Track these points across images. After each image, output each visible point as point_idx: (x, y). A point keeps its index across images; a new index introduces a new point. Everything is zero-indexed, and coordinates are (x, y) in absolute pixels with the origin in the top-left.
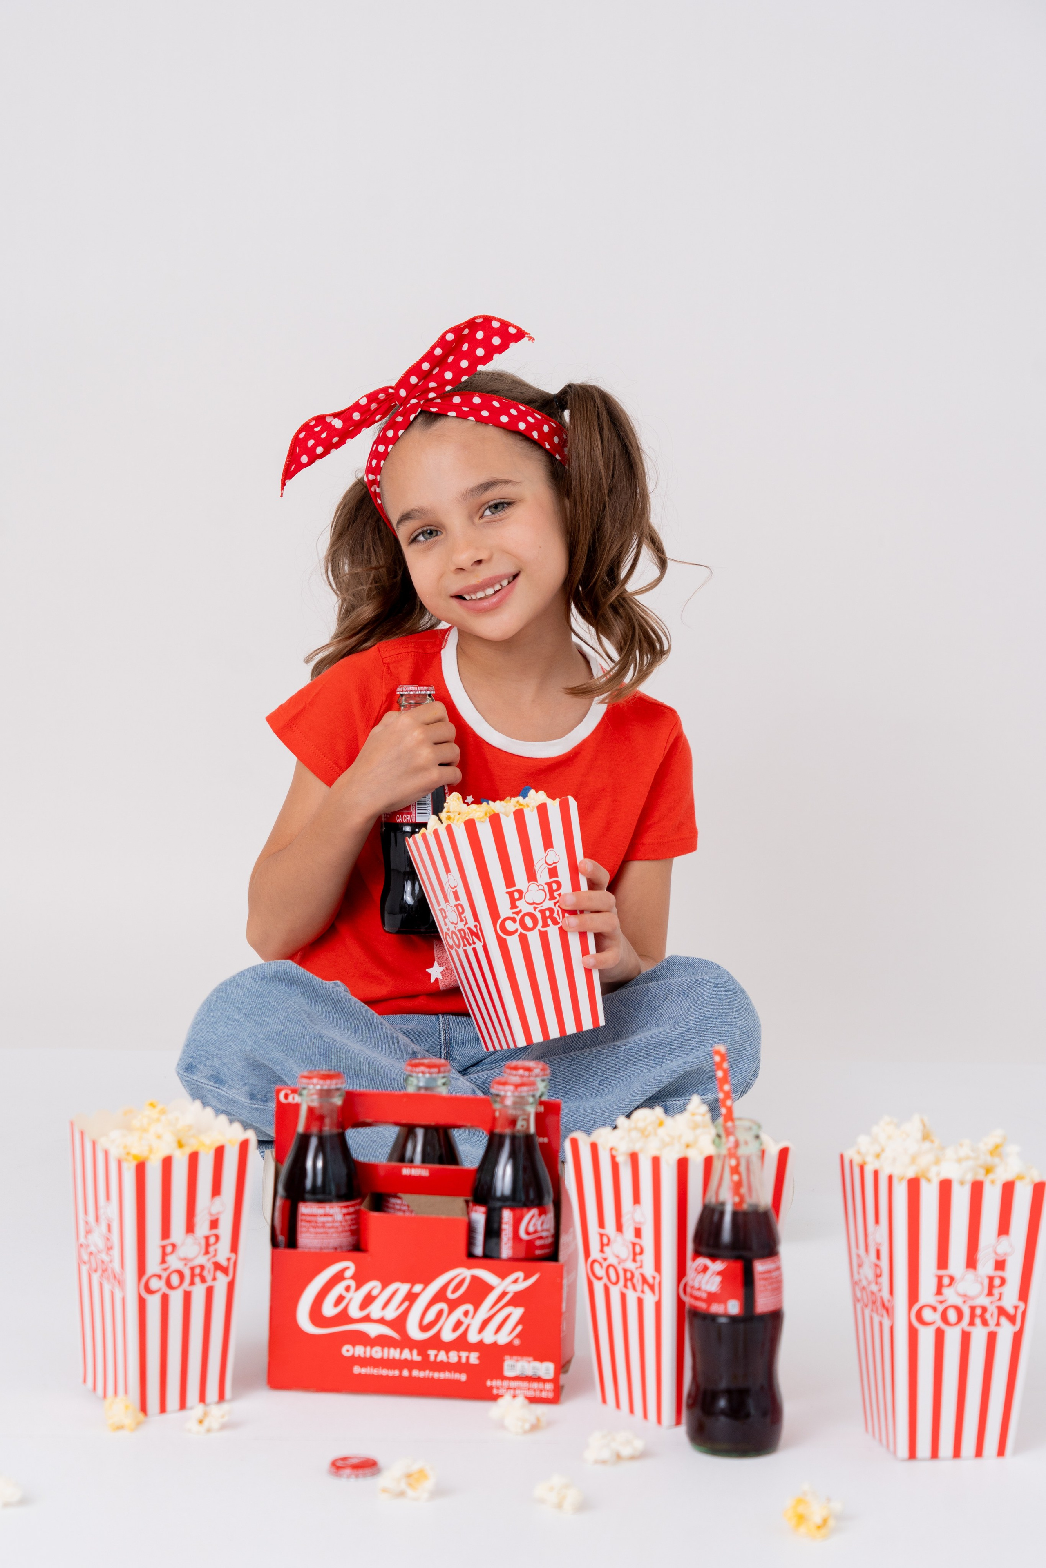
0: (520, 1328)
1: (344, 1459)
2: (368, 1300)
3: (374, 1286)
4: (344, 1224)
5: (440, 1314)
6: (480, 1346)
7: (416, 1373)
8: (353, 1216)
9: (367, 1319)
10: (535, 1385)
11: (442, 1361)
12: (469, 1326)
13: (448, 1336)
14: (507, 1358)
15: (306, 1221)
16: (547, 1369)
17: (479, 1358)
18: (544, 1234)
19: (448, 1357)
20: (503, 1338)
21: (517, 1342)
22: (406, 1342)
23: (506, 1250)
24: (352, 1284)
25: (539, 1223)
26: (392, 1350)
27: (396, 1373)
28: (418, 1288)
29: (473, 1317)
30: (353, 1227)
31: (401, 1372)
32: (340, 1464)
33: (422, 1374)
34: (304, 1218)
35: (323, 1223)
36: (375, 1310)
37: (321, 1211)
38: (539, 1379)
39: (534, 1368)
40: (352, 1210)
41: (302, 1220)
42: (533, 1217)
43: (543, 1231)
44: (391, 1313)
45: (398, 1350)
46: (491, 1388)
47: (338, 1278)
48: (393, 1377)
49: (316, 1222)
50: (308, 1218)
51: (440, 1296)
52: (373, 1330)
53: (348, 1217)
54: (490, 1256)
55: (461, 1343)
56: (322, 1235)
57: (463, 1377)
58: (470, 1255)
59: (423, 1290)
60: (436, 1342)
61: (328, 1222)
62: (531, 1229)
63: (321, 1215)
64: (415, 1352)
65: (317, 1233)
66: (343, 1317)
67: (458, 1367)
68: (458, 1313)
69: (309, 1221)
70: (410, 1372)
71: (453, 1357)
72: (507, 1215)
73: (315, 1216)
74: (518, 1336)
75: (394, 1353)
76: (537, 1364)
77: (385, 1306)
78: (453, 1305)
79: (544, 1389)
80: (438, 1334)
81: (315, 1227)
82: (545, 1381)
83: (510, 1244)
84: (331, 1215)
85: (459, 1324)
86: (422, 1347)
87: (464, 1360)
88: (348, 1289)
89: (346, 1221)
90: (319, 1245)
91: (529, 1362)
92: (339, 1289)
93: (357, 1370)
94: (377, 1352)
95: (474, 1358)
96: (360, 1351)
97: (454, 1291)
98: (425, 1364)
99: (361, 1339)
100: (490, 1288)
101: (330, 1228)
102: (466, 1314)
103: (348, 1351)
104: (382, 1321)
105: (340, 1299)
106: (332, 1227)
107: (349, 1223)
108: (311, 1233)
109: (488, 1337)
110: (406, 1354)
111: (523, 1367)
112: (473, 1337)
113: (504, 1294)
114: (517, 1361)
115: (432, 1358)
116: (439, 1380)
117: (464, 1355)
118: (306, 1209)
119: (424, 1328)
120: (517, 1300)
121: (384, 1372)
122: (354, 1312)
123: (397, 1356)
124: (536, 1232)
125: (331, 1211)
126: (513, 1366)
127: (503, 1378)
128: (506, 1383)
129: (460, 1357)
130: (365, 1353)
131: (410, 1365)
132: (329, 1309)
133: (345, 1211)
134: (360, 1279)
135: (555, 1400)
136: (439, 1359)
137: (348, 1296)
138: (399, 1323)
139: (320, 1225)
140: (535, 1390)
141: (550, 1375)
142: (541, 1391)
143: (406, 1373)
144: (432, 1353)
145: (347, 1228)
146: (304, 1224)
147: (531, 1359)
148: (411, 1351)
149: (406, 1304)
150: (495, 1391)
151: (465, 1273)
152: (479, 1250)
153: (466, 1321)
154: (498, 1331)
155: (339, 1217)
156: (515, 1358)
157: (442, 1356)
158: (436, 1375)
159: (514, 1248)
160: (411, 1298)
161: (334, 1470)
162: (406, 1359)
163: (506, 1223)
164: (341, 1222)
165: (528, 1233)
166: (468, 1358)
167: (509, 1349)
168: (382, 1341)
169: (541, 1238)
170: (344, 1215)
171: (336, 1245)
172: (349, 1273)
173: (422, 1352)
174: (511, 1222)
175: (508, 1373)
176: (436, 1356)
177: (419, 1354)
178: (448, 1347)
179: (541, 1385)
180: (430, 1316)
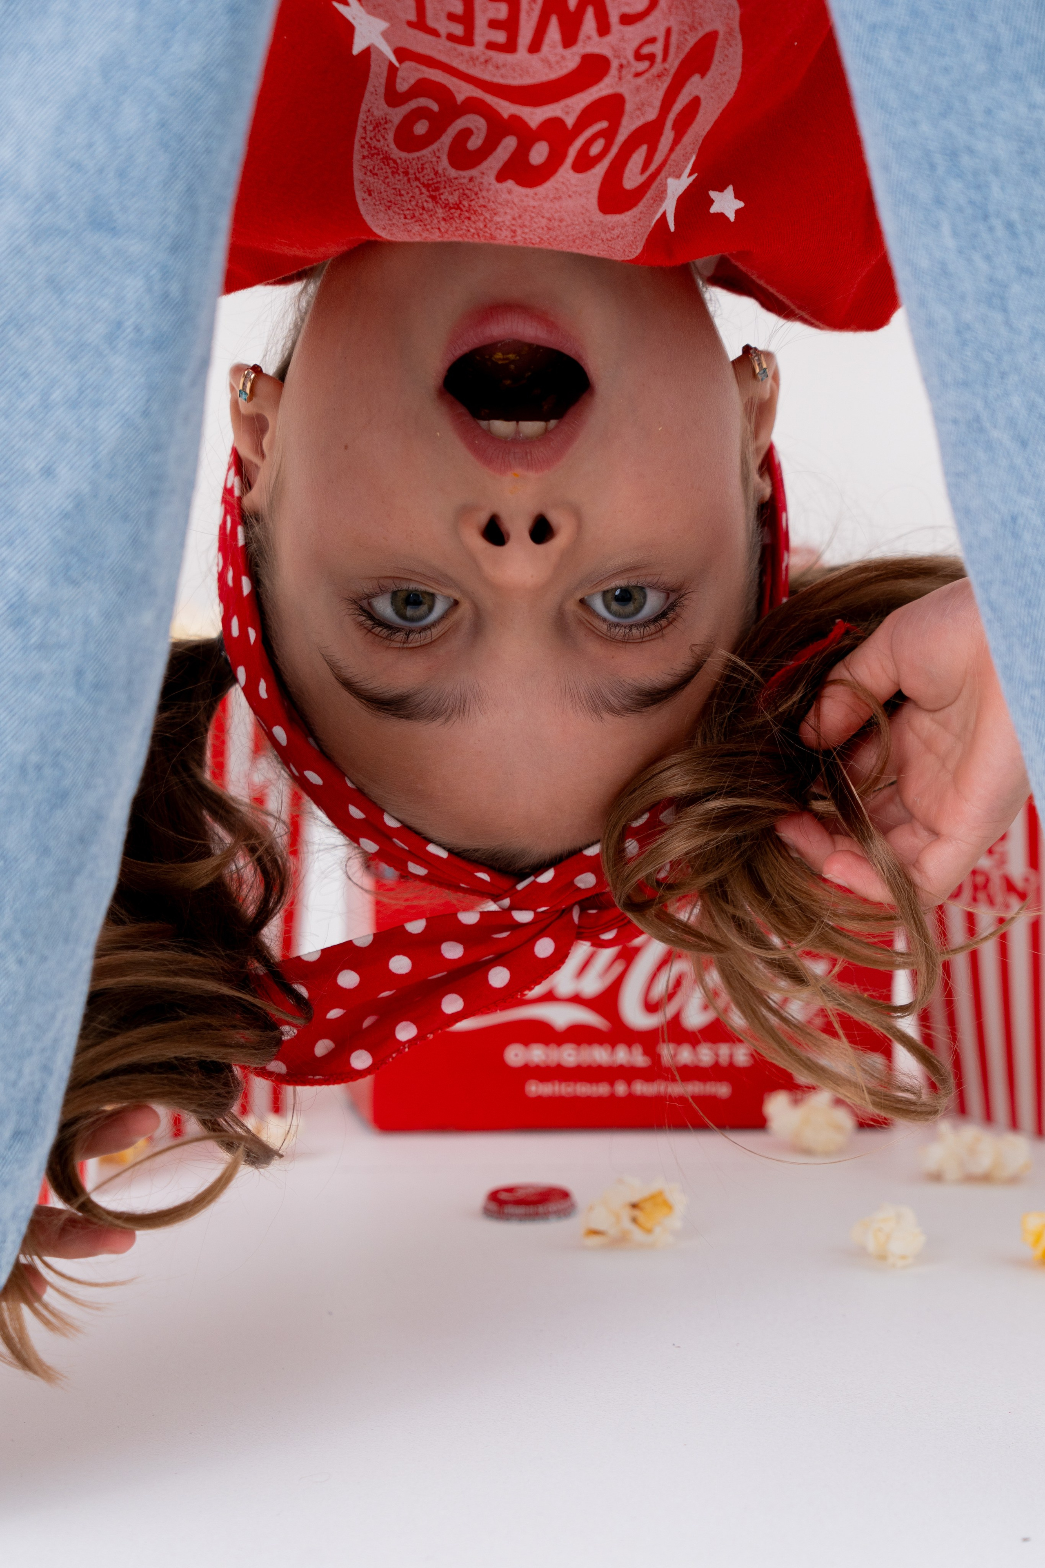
1: (510, 1190)
5: (677, 982)
7: (638, 1088)
9: (548, 998)
11: (685, 1063)
13: (693, 1020)
17: (750, 1059)
19: (693, 1057)
22: (620, 1034)
26: (596, 1052)
27: (605, 1088)
28: (642, 941)
31: (612, 1086)
32: (504, 1196)
33: (649, 1090)
36: (563, 980)
44: (591, 986)
45: (605, 1048)
48: (599, 1098)
52: (562, 1016)
55: (716, 1032)
57: (723, 1090)
59: (651, 944)
60: (673, 1031)
64: (636, 1050)
67: (716, 1072)
70: (629, 1087)
71: (705, 1055)
75: (599, 1055)
77: (578, 975)
80: (676, 1020)
86: (648, 1040)
87: (723, 1060)
93: (534, 1089)
94: (566, 1056)
95: (741, 1054)
96: (537, 1054)
98: (654, 1071)
99: (540, 1032)
103: (516, 1055)
104: (575, 999)
110: (622, 1056)
115: (667, 1061)
116: (681, 1097)
117: (723, 1050)
119: (650, 1007)
121: (583, 1089)
123: (605, 1060)
129: (716, 1056)
130: (546, 1057)
131: (628, 1073)
136: (679, 1060)
138: (605, 1002)
143: (620, 1089)
144: (666, 1051)
148: (629, 1051)
149: (617, 968)
157: (686, 1055)
160: (626, 958)
161: (493, 1206)
162: (621, 1063)
166: (729, 1056)
168: (577, 1036)
173: (650, 1051)
176: (674, 1056)
177: (643, 1057)
178: (695, 1038)
180: (660, 988)
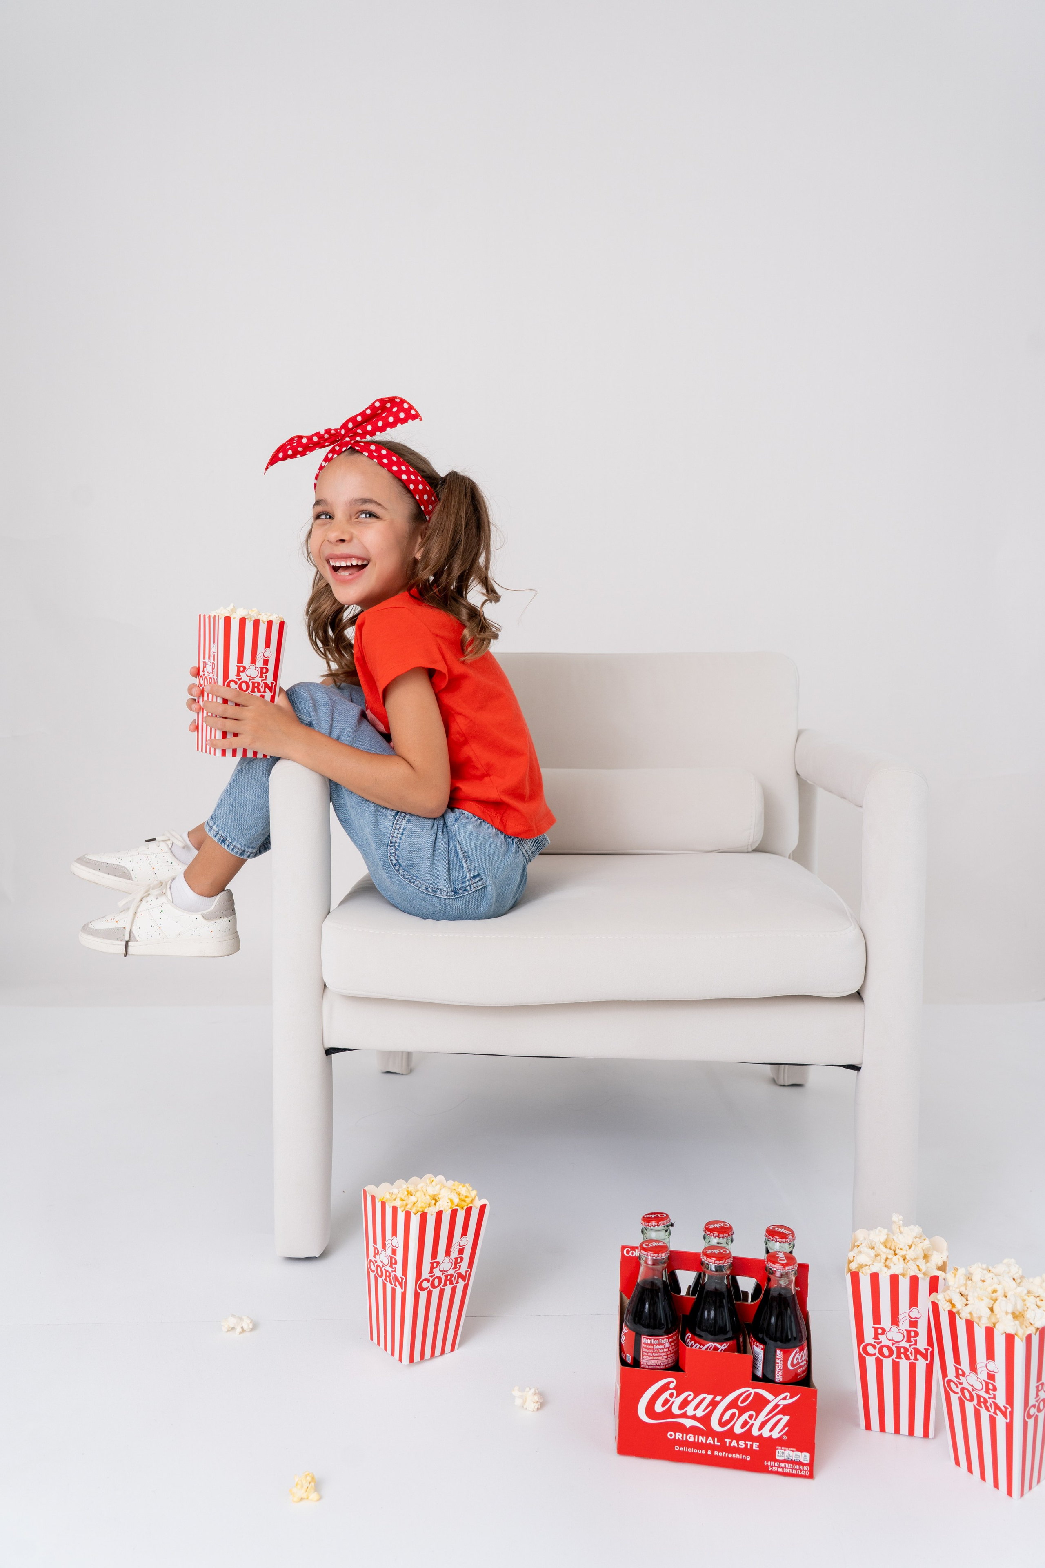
0: (787, 1428)
2: (685, 1404)
3: (689, 1394)
4: (670, 1349)
5: (733, 1415)
6: (760, 1438)
7: (716, 1453)
8: (675, 1342)
9: (684, 1415)
10: (797, 1467)
11: (734, 1446)
12: (753, 1424)
13: (738, 1430)
14: (777, 1447)
15: (646, 1348)
16: (805, 1456)
17: (758, 1446)
18: (803, 1364)
19: (738, 1444)
20: (775, 1434)
21: (785, 1438)
22: (710, 1432)
23: (778, 1378)
24: (674, 1392)
25: (800, 1357)
26: (700, 1437)
27: (704, 1452)
28: (718, 1398)
29: (755, 1420)
30: (675, 1350)
31: (706, 1452)
33: (720, 1454)
34: (645, 1346)
35: (658, 1349)
36: (690, 1410)
37: (657, 1342)
38: (800, 1463)
39: (796, 1455)
40: (674, 1338)
41: (643, 1347)
42: (796, 1353)
43: (802, 1361)
44: (700, 1413)
45: (705, 1437)
46: (768, 1466)
47: (665, 1388)
48: (702, 1454)
49: (653, 1349)
50: (648, 1346)
51: (733, 1404)
52: (688, 1423)
53: (673, 1344)
54: (767, 1380)
55: (747, 1436)
56: (657, 1358)
57: (748, 1458)
58: (755, 1378)
59: (722, 1400)
60: (730, 1434)
61: (660, 1349)
62: (795, 1362)
63: (656, 1345)
64: (716, 1439)
65: (653, 1356)
66: (668, 1413)
67: (745, 1451)
68: (746, 1416)
69: (649, 1349)
70: (713, 1453)
71: (742, 1444)
72: (779, 1353)
73: (653, 1345)
74: (784, 1434)
75: (702, 1439)
76: (799, 1453)
77: (696, 1409)
78: (742, 1411)
79: (803, 1470)
80: (732, 1429)
81: (651, 1353)
82: (804, 1465)
83: (781, 1373)
84: (663, 1344)
85: (745, 1423)
86: (721, 1436)
87: (749, 1447)
88: (671, 1395)
89: (672, 1346)
90: (655, 1365)
91: (793, 1451)
92: (666, 1395)
93: (677, 1448)
94: (690, 1438)
95: (756, 1446)
96: (679, 1436)
97: (742, 1402)
98: (723, 1448)
99: (681, 1428)
100: (768, 1402)
101: (662, 1352)
102: (751, 1417)
103: (671, 1435)
104: (694, 1417)
105: (666, 1402)
106: (664, 1352)
107: (673, 1347)
108: (650, 1356)
109: (766, 1433)
110: (710, 1440)
111: (789, 1454)
112: (755, 1432)
113: (777, 1406)
114: (785, 1450)
115: (728, 1444)
116: (732, 1458)
117: (749, 1443)
118: (645, 1340)
119: (722, 1424)
120: (785, 1410)
121: (696, 1451)
122: (676, 1410)
123: (704, 1441)
124: (798, 1363)
125: (663, 1342)
126: (783, 1454)
127: (776, 1460)
128: (777, 1464)
129: (746, 1445)
130: (682, 1437)
131: (713, 1447)
132: (659, 1408)
133: (671, 1340)
134: (679, 1390)
135: (811, 1476)
136: (732, 1445)
137: (672, 1400)
138: (705, 1420)
139: (655, 1351)
140: (797, 1470)
141: (808, 1461)
142: (801, 1471)
143: (709, 1452)
144: (728, 1441)
145: (672, 1351)
146: (645, 1350)
147: (794, 1450)
148: (713, 1439)
149: (711, 1407)
150: (770, 1469)
151: (752, 1391)
152: (759, 1373)
153: (751, 1422)
154: (771, 1430)
155: (668, 1345)
156: (783, 1448)
157: (734, 1443)
158: (730, 1455)
159: (784, 1375)
160: (714, 1404)
162: (710, 1443)
163: (779, 1359)
164: (668, 1348)
165: (792, 1365)
166: (752, 1446)
167: (779, 1442)
168: (693, 1430)
169: (802, 1366)
170: (670, 1342)
171: (665, 1364)
172: (672, 1385)
173: (721, 1440)
174: (782, 1359)
175: (778, 1458)
176: (730, 1443)
177: (718, 1442)
178: (738, 1437)
179: (801, 1467)
180: (727, 1416)
